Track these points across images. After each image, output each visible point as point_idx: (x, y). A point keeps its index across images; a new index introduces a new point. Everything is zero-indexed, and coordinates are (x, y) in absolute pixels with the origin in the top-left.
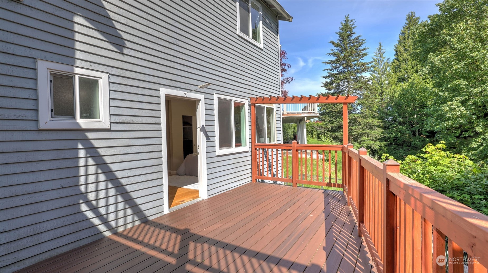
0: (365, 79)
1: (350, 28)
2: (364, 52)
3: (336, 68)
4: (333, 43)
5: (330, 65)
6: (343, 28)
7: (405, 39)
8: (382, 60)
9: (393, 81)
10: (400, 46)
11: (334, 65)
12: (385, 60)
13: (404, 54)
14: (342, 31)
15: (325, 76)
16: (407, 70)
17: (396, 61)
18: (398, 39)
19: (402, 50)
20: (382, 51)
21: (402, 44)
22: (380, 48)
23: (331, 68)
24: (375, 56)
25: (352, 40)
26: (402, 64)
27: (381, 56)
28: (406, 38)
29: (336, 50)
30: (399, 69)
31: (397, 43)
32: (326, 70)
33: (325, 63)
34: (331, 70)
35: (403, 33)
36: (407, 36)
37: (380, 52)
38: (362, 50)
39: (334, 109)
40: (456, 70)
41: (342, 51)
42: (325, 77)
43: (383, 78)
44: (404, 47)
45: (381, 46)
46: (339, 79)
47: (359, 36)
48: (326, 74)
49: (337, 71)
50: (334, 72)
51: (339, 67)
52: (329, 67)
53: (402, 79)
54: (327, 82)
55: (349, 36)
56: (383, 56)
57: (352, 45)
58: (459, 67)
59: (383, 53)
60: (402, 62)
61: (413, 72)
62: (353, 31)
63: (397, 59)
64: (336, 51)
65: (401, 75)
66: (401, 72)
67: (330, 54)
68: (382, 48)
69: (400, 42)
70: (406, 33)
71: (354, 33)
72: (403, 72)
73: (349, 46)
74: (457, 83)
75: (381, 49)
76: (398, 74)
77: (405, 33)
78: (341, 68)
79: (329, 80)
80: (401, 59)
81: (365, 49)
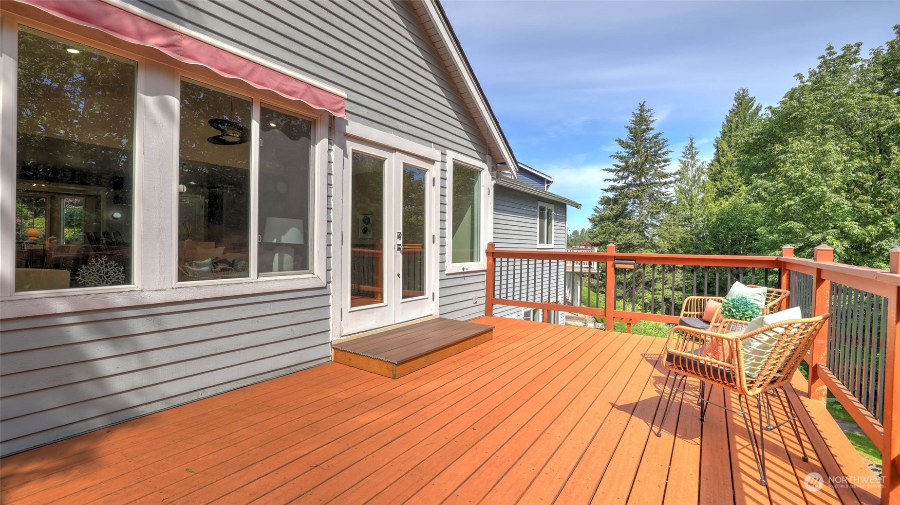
0: (666, 195)
1: (646, 121)
2: (665, 157)
3: (622, 178)
4: (621, 142)
5: (615, 173)
6: (635, 122)
7: (731, 130)
8: (694, 164)
9: (709, 198)
10: (723, 142)
11: (621, 174)
12: (698, 164)
13: (729, 154)
14: (633, 126)
15: (606, 188)
16: (731, 180)
17: (716, 163)
18: (721, 130)
19: (725, 146)
20: (694, 151)
21: (726, 139)
22: (691, 146)
23: (615, 177)
24: (684, 157)
25: (648, 139)
26: (724, 170)
27: (693, 158)
28: (733, 130)
29: (624, 152)
30: (720, 176)
31: (719, 136)
32: (608, 180)
33: (606, 170)
34: (615, 181)
35: (729, 121)
36: (734, 126)
37: (691, 152)
38: (663, 154)
39: (617, 241)
40: (789, 206)
41: (633, 155)
42: (606, 190)
43: (695, 192)
44: (729, 143)
45: (692, 143)
46: (627, 197)
47: (660, 134)
48: (608, 185)
49: (625, 183)
50: (619, 185)
51: (627, 177)
52: (612, 176)
53: (723, 193)
54: (609, 199)
55: (644, 131)
56: (696, 158)
57: (648, 145)
58: (793, 202)
59: (696, 153)
60: (725, 166)
61: (740, 183)
62: (651, 126)
63: (718, 161)
64: (624, 154)
65: (723, 186)
66: (722, 182)
67: (615, 156)
68: (694, 145)
69: (723, 133)
70: (734, 121)
71: (652, 129)
72: (726, 182)
73: (644, 147)
74: (789, 226)
75: (693, 148)
76: (718, 183)
77: (732, 122)
78: (630, 178)
79: (611, 195)
80: (723, 160)
81: (667, 152)
